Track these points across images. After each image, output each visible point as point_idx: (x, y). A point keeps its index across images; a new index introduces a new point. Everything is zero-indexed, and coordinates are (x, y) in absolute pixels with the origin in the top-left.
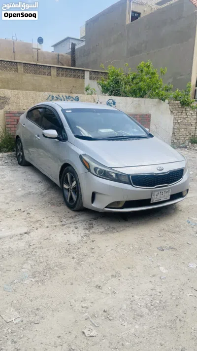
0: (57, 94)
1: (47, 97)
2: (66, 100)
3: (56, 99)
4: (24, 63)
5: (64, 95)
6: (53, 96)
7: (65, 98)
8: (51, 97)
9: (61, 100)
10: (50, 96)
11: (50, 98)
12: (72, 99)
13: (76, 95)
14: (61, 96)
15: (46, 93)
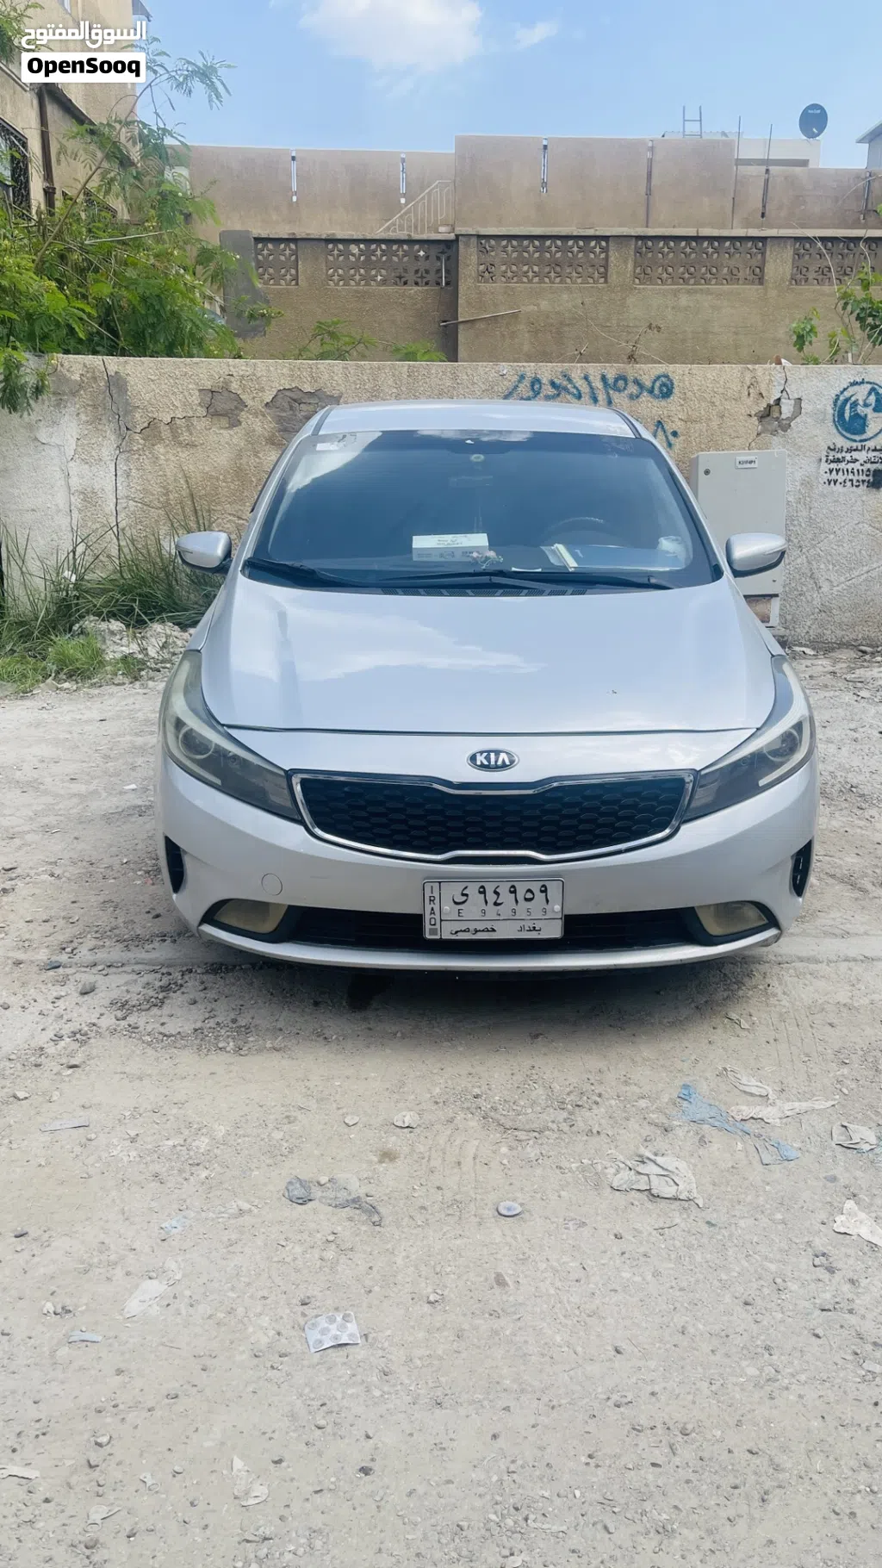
0: (559, 367)
1: (506, 385)
2: (601, 397)
3: (551, 391)
4: (638, 238)
5: (594, 370)
6: (536, 381)
7: (598, 384)
8: (527, 382)
9: (579, 397)
10: (522, 377)
11: (524, 388)
12: (633, 389)
13: (660, 369)
14: (577, 376)
15: (505, 367)
